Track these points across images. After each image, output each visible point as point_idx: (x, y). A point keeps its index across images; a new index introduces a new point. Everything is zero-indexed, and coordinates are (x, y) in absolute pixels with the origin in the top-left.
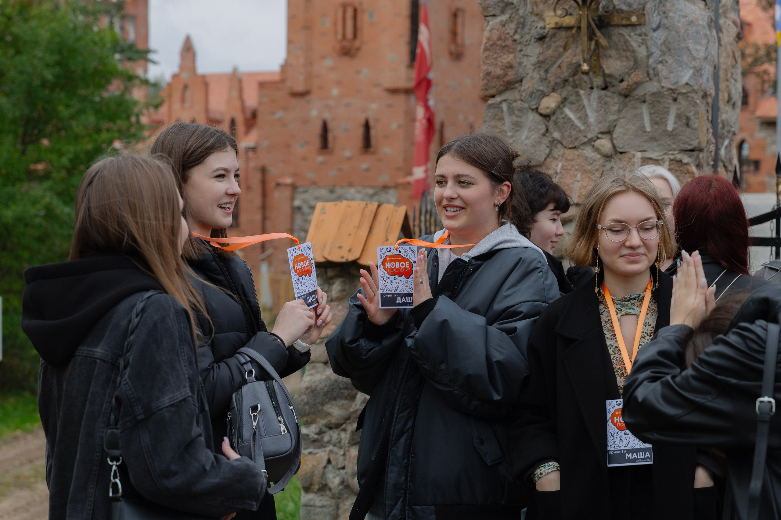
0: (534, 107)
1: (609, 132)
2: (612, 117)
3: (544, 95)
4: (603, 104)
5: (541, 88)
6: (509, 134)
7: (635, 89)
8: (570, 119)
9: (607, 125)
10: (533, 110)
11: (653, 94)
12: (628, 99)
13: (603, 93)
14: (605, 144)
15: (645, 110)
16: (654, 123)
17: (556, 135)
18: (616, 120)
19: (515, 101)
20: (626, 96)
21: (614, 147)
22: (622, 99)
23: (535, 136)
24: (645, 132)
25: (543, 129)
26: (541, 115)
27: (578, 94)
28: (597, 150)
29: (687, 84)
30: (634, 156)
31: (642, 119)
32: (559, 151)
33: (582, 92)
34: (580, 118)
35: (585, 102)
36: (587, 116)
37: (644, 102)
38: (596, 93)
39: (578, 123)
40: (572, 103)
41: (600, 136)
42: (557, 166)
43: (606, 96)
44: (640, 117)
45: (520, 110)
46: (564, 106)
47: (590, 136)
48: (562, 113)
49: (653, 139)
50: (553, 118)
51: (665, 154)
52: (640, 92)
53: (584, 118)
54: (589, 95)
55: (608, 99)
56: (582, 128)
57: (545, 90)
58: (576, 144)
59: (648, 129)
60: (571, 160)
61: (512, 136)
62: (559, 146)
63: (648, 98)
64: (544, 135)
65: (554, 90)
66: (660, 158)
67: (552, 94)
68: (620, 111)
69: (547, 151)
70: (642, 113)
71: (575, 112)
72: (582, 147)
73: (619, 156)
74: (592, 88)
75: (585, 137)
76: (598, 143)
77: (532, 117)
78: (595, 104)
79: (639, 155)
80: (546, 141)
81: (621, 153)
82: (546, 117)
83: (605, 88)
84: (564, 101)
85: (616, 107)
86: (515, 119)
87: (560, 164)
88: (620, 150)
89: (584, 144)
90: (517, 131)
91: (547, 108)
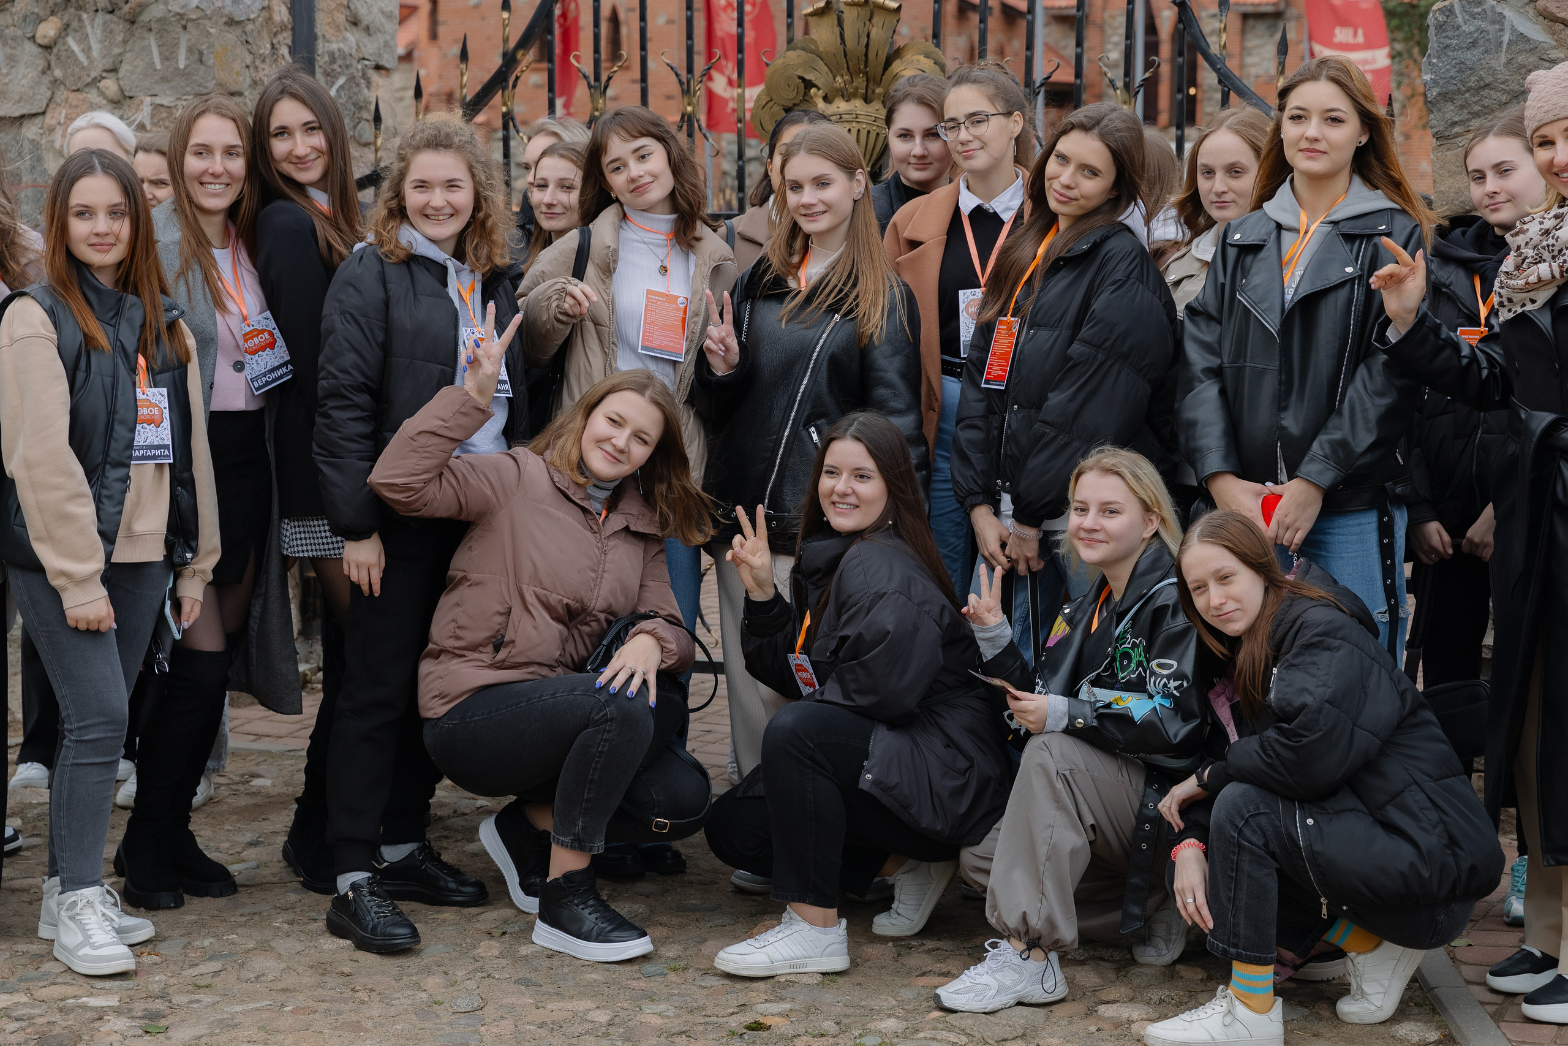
0: (29, 35)
1: (114, 70)
2: (117, 51)
3: (41, 20)
4: (108, 32)
5: (36, 10)
6: (5, 71)
7: (140, 13)
8: (73, 52)
9: (111, 60)
10: (29, 39)
11: (159, 20)
12: (135, 26)
13: (108, 17)
14: (110, 85)
15: (152, 41)
16: (165, 59)
17: (58, 73)
18: (120, 54)
19: (7, 27)
20: (133, 23)
21: (122, 91)
22: (128, 26)
23: (33, 74)
24: (155, 70)
25: (41, 64)
26: (40, 46)
27: (80, 20)
28: (101, 93)
29: (197, 7)
30: (142, 102)
31: (151, 53)
32: (62, 94)
33: (85, 16)
34: (83, 50)
35: (89, 29)
36: (90, 48)
37: (150, 30)
38: (100, 18)
39: (82, 57)
40: (76, 31)
41: (104, 75)
42: (60, 114)
43: (111, 21)
44: (147, 50)
45: (14, 39)
46: (67, 35)
47: (93, 74)
48: (65, 44)
49: (164, 79)
50: (55, 50)
51: (178, 99)
52: (145, 17)
53: (87, 50)
54: (93, 20)
55: (113, 26)
56: (86, 64)
57: (41, 13)
58: (79, 85)
59: (159, 67)
60: (76, 107)
61: (8, 74)
62: (62, 88)
63: (154, 26)
64: (43, 72)
65: (53, 13)
66: (173, 105)
67: (51, 18)
68: (125, 42)
69: (49, 94)
70: (150, 45)
71: (79, 42)
72: (87, 90)
73: (128, 101)
74: (97, 11)
75: (88, 75)
76: (103, 84)
77: (29, 47)
78: (99, 32)
79: (148, 100)
80: (46, 80)
81: (131, 98)
82: (47, 48)
83: (112, 12)
84: (67, 26)
85: (120, 38)
86: (8, 50)
87: (64, 112)
88: (127, 94)
89: (87, 85)
90: (13, 67)
91: (45, 37)
